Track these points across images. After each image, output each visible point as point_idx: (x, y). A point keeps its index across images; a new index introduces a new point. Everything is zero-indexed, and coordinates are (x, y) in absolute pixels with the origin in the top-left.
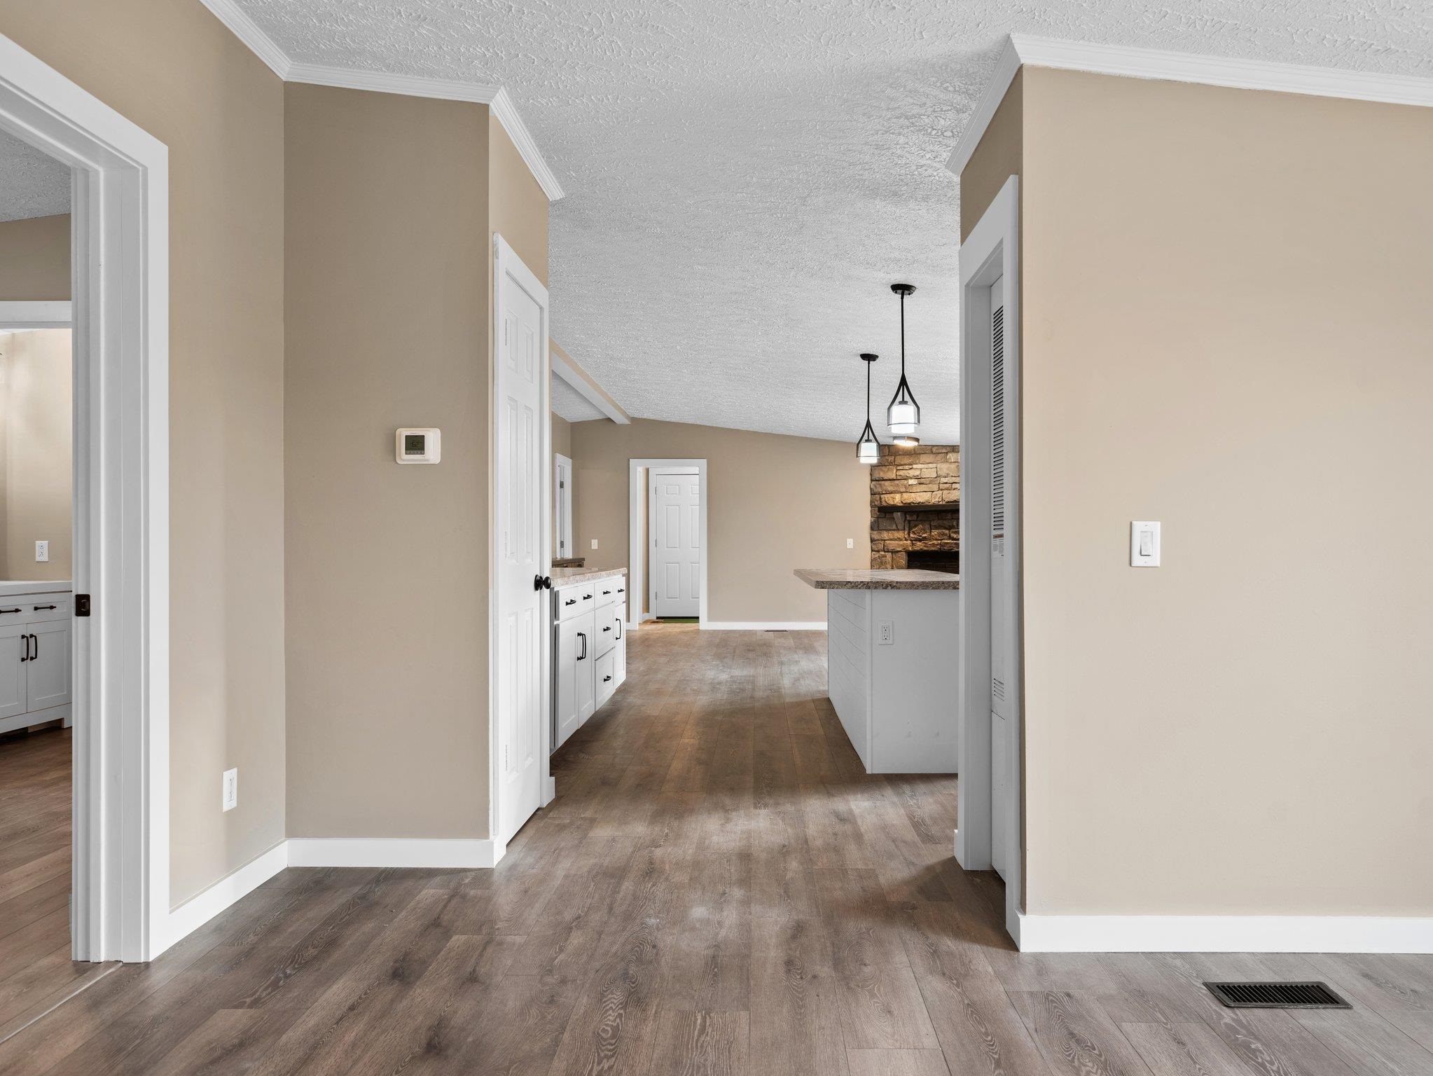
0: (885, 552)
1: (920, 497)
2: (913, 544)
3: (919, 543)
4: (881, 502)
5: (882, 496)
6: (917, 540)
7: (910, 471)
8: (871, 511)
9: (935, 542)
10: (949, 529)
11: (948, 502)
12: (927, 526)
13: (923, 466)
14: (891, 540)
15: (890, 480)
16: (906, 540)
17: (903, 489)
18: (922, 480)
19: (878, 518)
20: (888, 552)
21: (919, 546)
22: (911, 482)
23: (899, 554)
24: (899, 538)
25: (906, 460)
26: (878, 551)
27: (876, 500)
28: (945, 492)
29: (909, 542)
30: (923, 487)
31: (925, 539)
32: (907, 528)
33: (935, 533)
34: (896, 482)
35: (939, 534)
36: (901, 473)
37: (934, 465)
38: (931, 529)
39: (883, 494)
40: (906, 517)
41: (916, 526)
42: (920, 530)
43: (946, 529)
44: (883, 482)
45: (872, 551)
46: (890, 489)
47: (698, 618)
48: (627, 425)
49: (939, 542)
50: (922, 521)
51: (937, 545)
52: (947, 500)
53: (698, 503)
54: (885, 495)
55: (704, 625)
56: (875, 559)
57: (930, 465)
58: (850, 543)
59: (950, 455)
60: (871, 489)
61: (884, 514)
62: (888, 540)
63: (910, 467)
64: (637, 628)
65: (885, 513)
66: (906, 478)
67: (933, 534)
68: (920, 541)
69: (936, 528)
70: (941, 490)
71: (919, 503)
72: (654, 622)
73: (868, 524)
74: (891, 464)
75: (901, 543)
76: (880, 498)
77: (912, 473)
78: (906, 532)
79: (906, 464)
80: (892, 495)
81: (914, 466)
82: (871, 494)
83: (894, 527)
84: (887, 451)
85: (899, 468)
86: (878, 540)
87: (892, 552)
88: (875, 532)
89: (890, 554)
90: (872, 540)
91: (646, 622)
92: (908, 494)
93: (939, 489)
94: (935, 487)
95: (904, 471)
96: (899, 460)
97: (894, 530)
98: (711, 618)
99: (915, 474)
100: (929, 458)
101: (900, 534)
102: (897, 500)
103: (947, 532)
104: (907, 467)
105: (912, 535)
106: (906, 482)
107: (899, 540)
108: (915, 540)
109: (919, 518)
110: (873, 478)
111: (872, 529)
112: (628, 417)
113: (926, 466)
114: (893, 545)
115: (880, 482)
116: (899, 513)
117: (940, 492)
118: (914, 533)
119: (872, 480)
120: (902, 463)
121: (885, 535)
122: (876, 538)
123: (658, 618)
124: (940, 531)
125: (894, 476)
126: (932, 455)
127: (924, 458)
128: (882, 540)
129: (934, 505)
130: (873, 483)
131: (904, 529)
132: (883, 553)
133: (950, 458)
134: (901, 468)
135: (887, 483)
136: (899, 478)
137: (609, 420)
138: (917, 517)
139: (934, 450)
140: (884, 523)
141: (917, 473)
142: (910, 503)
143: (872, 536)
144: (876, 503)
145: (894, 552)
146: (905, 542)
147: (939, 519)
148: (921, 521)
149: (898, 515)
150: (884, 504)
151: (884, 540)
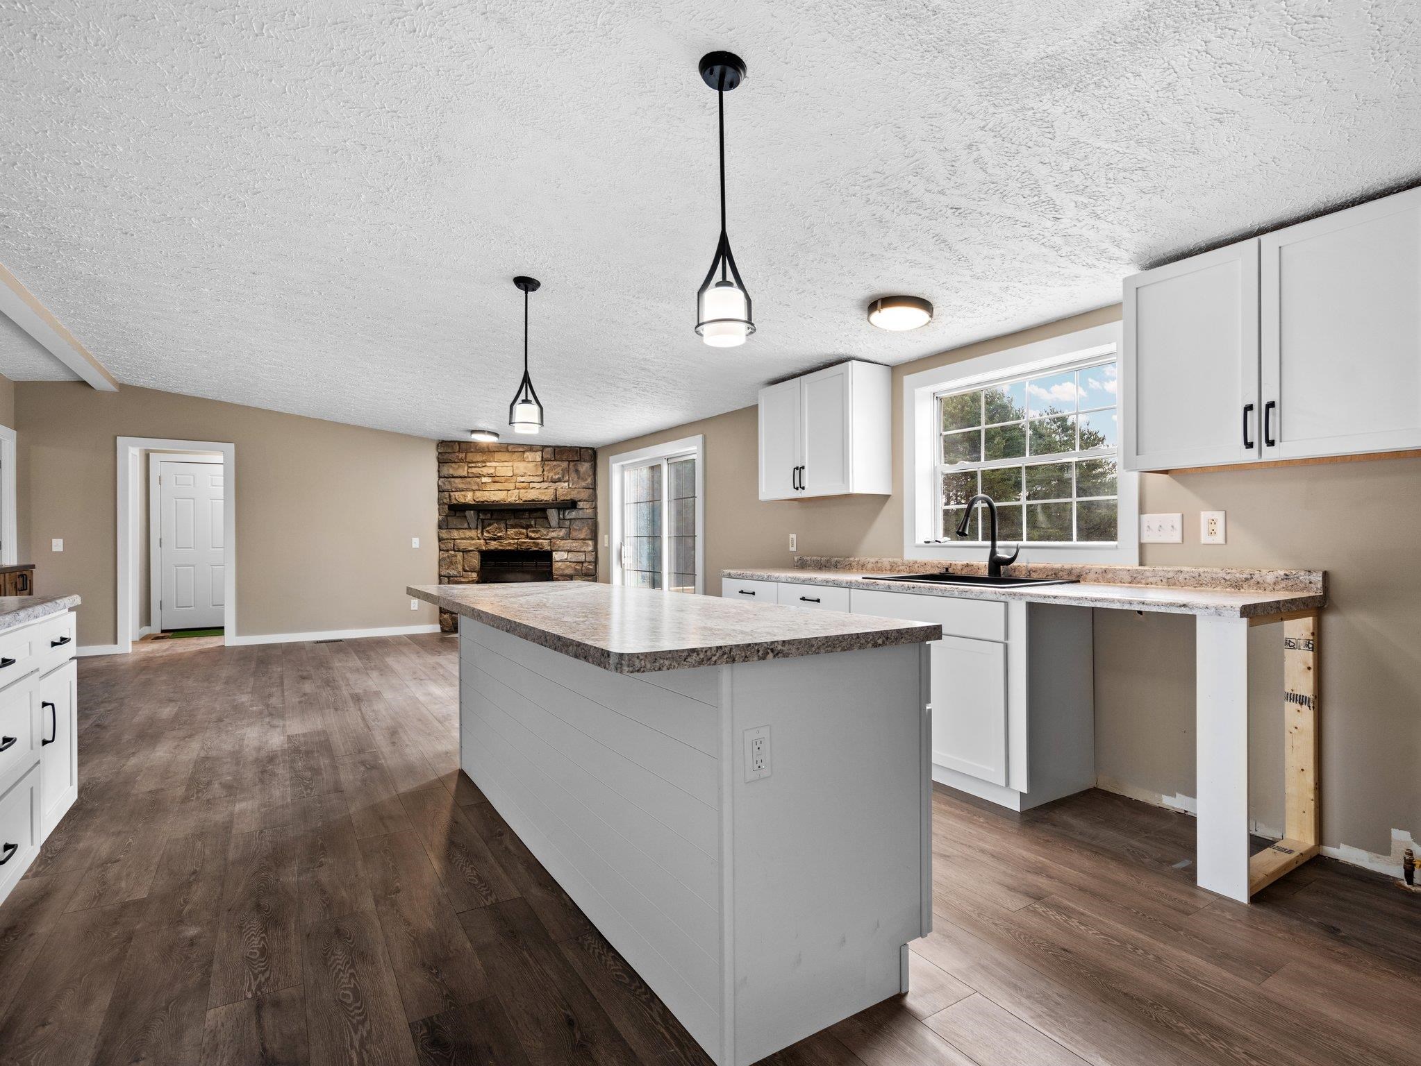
0: (455, 551)
1: (495, 495)
2: (487, 543)
3: (493, 542)
4: (450, 500)
5: (452, 494)
6: (491, 539)
7: (483, 469)
8: (439, 509)
9: (512, 541)
10: (527, 529)
11: (526, 501)
12: (503, 525)
13: (497, 464)
14: (462, 539)
15: (461, 477)
16: (479, 539)
17: (475, 487)
18: (497, 479)
19: (447, 516)
20: (459, 551)
21: (494, 545)
22: (484, 480)
23: (471, 554)
24: (471, 537)
25: (479, 457)
26: (448, 551)
27: (446, 498)
28: (522, 491)
29: (482, 541)
30: (498, 486)
31: (500, 538)
32: (480, 527)
33: (511, 532)
34: (468, 480)
35: (516, 533)
36: (474, 470)
37: (510, 464)
38: (507, 528)
39: (453, 491)
40: (479, 516)
41: (490, 525)
42: (494, 529)
43: (523, 528)
44: (453, 479)
45: (440, 550)
46: (461, 486)
47: (223, 628)
48: (113, 393)
49: (516, 541)
50: (498, 520)
51: (514, 544)
52: (524, 499)
53: (222, 497)
54: (455, 493)
55: (231, 639)
56: (444, 559)
57: (506, 464)
58: (416, 542)
59: (527, 454)
60: (439, 486)
61: (453, 512)
62: (459, 539)
63: (484, 464)
64: (130, 651)
65: (455, 512)
66: (479, 476)
67: (509, 533)
68: (495, 540)
69: (513, 527)
70: (518, 489)
71: (493, 502)
72: (157, 638)
73: (436, 522)
74: (461, 460)
75: (473, 542)
76: (450, 496)
77: (485, 471)
78: (479, 531)
79: (478, 462)
80: (463, 493)
81: (488, 464)
82: (439, 491)
83: (466, 525)
84: (458, 447)
85: (470, 465)
86: (447, 539)
87: (463, 552)
88: (444, 531)
89: (461, 553)
90: (440, 540)
91: (145, 639)
92: (481, 492)
93: (516, 488)
94: (511, 486)
95: (476, 469)
96: (470, 457)
97: (466, 529)
98: (240, 631)
99: (490, 472)
100: (506, 456)
101: (473, 533)
102: (469, 498)
103: (524, 531)
104: (480, 465)
105: (485, 534)
106: (478, 480)
107: (472, 539)
108: (488, 540)
109: (494, 517)
110: (442, 474)
111: (440, 527)
112: (114, 382)
113: (501, 464)
114: (463, 544)
115: (449, 479)
116: (472, 512)
117: (517, 491)
118: (488, 532)
119: (440, 477)
120: (475, 460)
121: (455, 534)
122: (444, 537)
123: (163, 631)
124: (517, 530)
125: (465, 474)
126: (507, 454)
127: (498, 456)
128: (451, 539)
129: (510, 504)
130: (442, 479)
131: (477, 528)
132: (453, 552)
133: (528, 457)
134: (473, 465)
135: (457, 481)
136: (470, 475)
137: (84, 383)
138: (491, 516)
139: (510, 448)
140: (454, 521)
141: (491, 471)
142: (483, 502)
143: (441, 535)
144: (445, 501)
145: (465, 551)
146: (478, 541)
147: (515, 518)
148: (495, 519)
149: (470, 514)
150: (454, 502)
151: (455, 539)
